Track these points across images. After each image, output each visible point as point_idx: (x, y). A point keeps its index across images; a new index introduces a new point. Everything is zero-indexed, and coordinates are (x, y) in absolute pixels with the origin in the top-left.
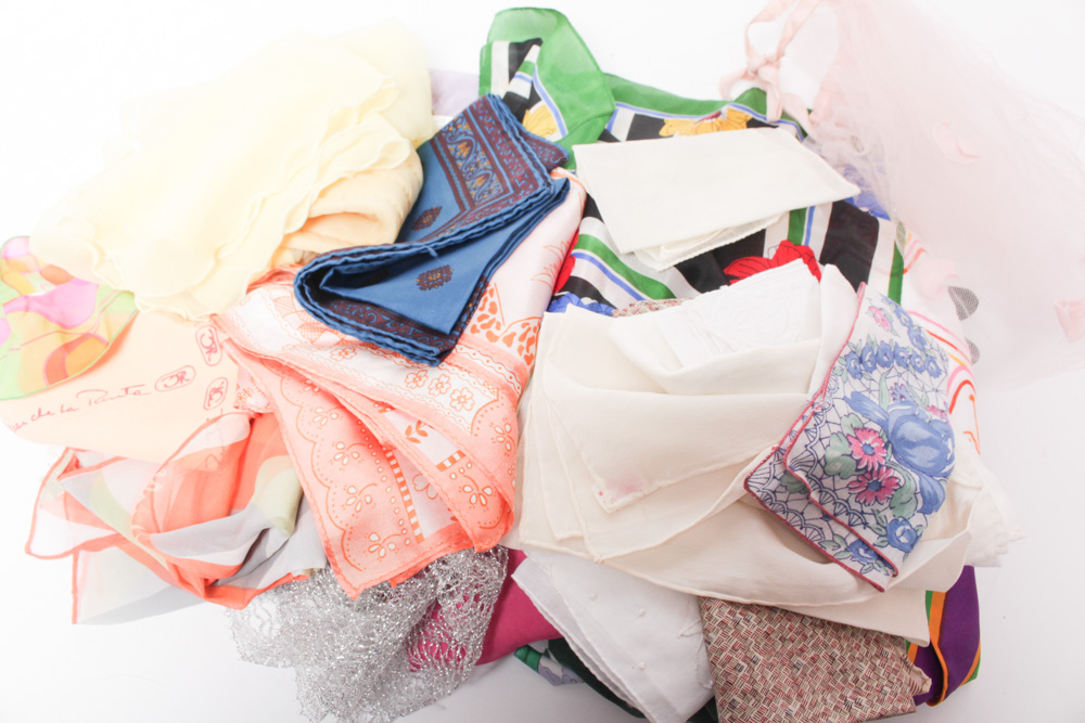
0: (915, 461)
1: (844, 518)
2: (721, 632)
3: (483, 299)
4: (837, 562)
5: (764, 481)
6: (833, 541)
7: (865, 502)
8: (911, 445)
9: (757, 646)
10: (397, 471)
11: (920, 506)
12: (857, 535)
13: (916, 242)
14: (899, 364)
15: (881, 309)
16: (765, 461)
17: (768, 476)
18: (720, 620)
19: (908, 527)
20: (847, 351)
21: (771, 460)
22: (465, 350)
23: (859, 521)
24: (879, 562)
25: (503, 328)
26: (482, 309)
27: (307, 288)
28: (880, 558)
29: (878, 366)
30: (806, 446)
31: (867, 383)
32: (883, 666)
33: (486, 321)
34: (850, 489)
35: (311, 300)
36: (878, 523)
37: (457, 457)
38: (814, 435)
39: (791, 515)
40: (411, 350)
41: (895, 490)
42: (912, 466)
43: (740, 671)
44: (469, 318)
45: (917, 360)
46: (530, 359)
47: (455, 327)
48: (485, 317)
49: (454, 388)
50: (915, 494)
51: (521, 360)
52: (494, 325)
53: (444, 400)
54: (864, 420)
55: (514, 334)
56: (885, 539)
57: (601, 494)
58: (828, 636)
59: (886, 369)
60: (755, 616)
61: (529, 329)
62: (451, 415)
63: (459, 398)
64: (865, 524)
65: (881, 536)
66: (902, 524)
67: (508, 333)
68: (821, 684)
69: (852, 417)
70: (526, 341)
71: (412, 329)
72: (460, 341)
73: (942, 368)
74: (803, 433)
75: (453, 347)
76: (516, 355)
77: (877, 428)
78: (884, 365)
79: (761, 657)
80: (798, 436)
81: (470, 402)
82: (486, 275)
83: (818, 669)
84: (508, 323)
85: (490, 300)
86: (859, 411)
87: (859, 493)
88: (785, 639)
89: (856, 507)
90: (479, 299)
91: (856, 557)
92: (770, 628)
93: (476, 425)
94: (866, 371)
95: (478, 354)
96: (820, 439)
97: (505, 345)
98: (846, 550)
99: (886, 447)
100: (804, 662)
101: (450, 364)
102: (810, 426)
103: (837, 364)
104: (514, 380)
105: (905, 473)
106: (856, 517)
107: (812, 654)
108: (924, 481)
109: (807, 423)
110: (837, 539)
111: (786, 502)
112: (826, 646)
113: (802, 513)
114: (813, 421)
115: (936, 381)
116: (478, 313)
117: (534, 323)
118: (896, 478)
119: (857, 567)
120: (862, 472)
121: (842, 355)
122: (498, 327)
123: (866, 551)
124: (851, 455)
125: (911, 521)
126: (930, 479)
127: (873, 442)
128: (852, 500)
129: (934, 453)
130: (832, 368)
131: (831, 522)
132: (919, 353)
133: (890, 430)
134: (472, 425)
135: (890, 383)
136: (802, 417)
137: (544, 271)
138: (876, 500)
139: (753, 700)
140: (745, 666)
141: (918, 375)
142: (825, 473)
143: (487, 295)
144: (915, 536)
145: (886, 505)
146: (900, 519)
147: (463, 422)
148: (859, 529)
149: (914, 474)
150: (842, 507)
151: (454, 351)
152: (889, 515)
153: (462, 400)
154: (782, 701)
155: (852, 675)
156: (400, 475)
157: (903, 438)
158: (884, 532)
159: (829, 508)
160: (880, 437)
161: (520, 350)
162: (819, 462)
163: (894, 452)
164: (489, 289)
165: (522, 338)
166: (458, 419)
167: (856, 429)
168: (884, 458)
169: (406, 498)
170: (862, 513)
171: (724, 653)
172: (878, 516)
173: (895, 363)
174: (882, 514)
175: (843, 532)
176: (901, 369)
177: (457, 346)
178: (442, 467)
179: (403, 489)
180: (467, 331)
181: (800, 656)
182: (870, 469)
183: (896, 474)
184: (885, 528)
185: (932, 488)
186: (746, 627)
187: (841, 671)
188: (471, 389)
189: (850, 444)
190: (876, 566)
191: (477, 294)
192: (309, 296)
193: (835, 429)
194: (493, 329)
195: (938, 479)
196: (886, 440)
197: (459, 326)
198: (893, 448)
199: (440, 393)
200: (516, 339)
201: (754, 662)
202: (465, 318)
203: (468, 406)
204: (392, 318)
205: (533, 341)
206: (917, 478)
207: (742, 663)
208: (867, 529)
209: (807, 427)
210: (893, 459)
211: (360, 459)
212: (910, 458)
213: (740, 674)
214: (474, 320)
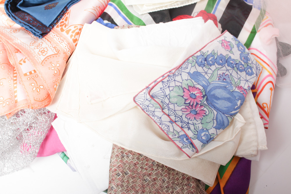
0: (217, 105)
1: (179, 124)
2: (115, 159)
3: (65, 15)
4: (173, 141)
5: (143, 100)
6: (173, 132)
7: (190, 118)
8: (218, 99)
9: (129, 168)
10: (15, 75)
11: (215, 125)
12: (185, 132)
13: (269, 20)
14: (228, 66)
15: (229, 42)
16: (141, 91)
17: (144, 98)
18: (117, 154)
19: (207, 133)
20: (199, 54)
21: (145, 91)
22: (52, 34)
23: (186, 126)
24: (191, 145)
25: (67, 27)
26: (63, 19)
27: (9, 5)
28: (192, 144)
29: (215, 64)
30: (161, 88)
31: (206, 70)
32: (187, 189)
33: (62, 24)
34: (183, 111)
35: (9, 10)
36: (195, 129)
37: (33, 72)
38: (166, 84)
39: (156, 118)
40: (34, 32)
41: (204, 116)
42: (215, 108)
43: (118, 176)
44: (57, 22)
45: (240, 66)
46: (75, 41)
47: (50, 25)
48: (63, 22)
49: (42, 47)
50: (213, 119)
51: (71, 40)
52: (65, 25)
53: (37, 51)
54: (195, 83)
55: (70, 30)
56: (196, 136)
57: (88, 97)
58: (164, 171)
59: (220, 66)
60: (131, 156)
61: (77, 29)
62: (37, 56)
63: (42, 50)
64: (189, 128)
65: (195, 134)
66: (205, 131)
67: (68, 29)
68: (155, 190)
69: (189, 81)
70: (74, 33)
71: (38, 24)
72: (52, 30)
73: (254, 72)
74: (161, 82)
75: (49, 32)
76: (69, 38)
77: (201, 88)
78: (219, 64)
79: (130, 173)
80: (158, 83)
81: (45, 53)
82: (68, 6)
83: (155, 184)
84: (69, 25)
85: (67, 16)
86: (193, 79)
87: (187, 114)
88: (143, 168)
89: (186, 120)
90: (63, 15)
91: (182, 141)
92: (137, 162)
93: (44, 61)
94: (208, 64)
95: (56, 35)
96: (169, 87)
97: (66, 33)
98: (178, 137)
99: (203, 97)
100: (150, 179)
101: (45, 39)
102: (165, 80)
103: (191, 58)
104: (67, 48)
105: (210, 110)
106: (185, 124)
107: (154, 177)
108: (219, 115)
109: (164, 79)
110: (175, 132)
111: (154, 112)
112: (162, 175)
113: (161, 118)
114: (167, 79)
115: (248, 77)
116: (61, 20)
117: (79, 27)
118: (205, 111)
119: (180, 145)
120: (188, 105)
121: (196, 55)
122: (65, 27)
123: (187, 139)
124: (182, 97)
125: (209, 131)
126: (223, 115)
127: (197, 94)
128: (184, 116)
129: (229, 104)
130: (188, 59)
131: (174, 124)
132: (243, 63)
133: (208, 90)
134: (43, 61)
135: (220, 72)
136: (163, 76)
137: (93, 8)
138: (195, 118)
139: (121, 189)
140: (121, 174)
141: (239, 72)
142: (170, 102)
143: (66, 14)
144: (209, 138)
145: (199, 122)
146: (205, 129)
147: (40, 60)
148: (186, 130)
149: (214, 111)
150: (179, 118)
151: (49, 34)
152: (200, 126)
153: (43, 52)
154: (133, 192)
155: (171, 190)
156: (16, 77)
157: (214, 95)
158: (196, 133)
159: (173, 117)
160: (201, 92)
161: (71, 36)
162: (166, 96)
163: (207, 100)
164: (68, 12)
165: (73, 32)
166: (38, 58)
167: (189, 86)
168: (201, 101)
169: (15, 85)
170: (188, 123)
171: (114, 168)
172: (195, 126)
173: (226, 65)
174: (197, 125)
175: (179, 129)
176: (229, 68)
177: (51, 32)
178: (26, 75)
179: (15, 82)
180: (55, 27)
181: (148, 176)
182: (191, 104)
183: (205, 109)
184: (197, 131)
185: (222, 118)
186: (126, 159)
187: (166, 187)
188: (48, 48)
189: (184, 92)
190: (189, 146)
191: (62, 13)
192: (9, 8)
193: (179, 84)
194: (63, 27)
195: (227, 115)
196: (204, 94)
197: (52, 25)
198: (207, 98)
199: (37, 48)
200: (71, 32)
201: (126, 174)
202: (55, 22)
203: (44, 54)
204: (33, 19)
205: (78, 34)
206: (216, 113)
207: (120, 173)
208: (190, 130)
209: (163, 81)
210: (205, 102)
211: (4, 69)
212: (215, 104)
213: (118, 177)
214: (59, 24)
